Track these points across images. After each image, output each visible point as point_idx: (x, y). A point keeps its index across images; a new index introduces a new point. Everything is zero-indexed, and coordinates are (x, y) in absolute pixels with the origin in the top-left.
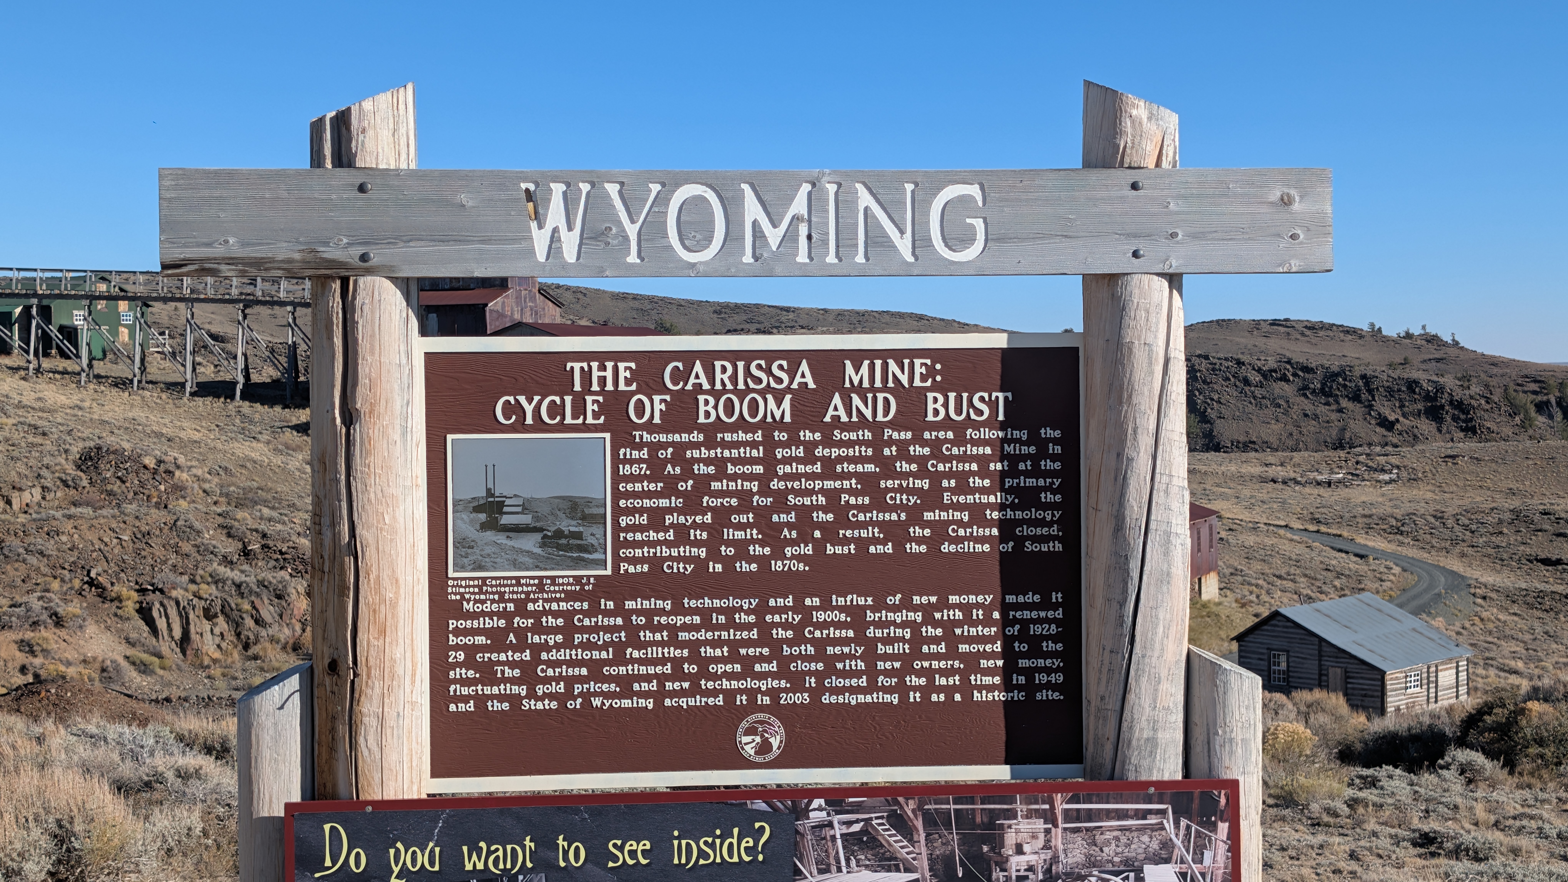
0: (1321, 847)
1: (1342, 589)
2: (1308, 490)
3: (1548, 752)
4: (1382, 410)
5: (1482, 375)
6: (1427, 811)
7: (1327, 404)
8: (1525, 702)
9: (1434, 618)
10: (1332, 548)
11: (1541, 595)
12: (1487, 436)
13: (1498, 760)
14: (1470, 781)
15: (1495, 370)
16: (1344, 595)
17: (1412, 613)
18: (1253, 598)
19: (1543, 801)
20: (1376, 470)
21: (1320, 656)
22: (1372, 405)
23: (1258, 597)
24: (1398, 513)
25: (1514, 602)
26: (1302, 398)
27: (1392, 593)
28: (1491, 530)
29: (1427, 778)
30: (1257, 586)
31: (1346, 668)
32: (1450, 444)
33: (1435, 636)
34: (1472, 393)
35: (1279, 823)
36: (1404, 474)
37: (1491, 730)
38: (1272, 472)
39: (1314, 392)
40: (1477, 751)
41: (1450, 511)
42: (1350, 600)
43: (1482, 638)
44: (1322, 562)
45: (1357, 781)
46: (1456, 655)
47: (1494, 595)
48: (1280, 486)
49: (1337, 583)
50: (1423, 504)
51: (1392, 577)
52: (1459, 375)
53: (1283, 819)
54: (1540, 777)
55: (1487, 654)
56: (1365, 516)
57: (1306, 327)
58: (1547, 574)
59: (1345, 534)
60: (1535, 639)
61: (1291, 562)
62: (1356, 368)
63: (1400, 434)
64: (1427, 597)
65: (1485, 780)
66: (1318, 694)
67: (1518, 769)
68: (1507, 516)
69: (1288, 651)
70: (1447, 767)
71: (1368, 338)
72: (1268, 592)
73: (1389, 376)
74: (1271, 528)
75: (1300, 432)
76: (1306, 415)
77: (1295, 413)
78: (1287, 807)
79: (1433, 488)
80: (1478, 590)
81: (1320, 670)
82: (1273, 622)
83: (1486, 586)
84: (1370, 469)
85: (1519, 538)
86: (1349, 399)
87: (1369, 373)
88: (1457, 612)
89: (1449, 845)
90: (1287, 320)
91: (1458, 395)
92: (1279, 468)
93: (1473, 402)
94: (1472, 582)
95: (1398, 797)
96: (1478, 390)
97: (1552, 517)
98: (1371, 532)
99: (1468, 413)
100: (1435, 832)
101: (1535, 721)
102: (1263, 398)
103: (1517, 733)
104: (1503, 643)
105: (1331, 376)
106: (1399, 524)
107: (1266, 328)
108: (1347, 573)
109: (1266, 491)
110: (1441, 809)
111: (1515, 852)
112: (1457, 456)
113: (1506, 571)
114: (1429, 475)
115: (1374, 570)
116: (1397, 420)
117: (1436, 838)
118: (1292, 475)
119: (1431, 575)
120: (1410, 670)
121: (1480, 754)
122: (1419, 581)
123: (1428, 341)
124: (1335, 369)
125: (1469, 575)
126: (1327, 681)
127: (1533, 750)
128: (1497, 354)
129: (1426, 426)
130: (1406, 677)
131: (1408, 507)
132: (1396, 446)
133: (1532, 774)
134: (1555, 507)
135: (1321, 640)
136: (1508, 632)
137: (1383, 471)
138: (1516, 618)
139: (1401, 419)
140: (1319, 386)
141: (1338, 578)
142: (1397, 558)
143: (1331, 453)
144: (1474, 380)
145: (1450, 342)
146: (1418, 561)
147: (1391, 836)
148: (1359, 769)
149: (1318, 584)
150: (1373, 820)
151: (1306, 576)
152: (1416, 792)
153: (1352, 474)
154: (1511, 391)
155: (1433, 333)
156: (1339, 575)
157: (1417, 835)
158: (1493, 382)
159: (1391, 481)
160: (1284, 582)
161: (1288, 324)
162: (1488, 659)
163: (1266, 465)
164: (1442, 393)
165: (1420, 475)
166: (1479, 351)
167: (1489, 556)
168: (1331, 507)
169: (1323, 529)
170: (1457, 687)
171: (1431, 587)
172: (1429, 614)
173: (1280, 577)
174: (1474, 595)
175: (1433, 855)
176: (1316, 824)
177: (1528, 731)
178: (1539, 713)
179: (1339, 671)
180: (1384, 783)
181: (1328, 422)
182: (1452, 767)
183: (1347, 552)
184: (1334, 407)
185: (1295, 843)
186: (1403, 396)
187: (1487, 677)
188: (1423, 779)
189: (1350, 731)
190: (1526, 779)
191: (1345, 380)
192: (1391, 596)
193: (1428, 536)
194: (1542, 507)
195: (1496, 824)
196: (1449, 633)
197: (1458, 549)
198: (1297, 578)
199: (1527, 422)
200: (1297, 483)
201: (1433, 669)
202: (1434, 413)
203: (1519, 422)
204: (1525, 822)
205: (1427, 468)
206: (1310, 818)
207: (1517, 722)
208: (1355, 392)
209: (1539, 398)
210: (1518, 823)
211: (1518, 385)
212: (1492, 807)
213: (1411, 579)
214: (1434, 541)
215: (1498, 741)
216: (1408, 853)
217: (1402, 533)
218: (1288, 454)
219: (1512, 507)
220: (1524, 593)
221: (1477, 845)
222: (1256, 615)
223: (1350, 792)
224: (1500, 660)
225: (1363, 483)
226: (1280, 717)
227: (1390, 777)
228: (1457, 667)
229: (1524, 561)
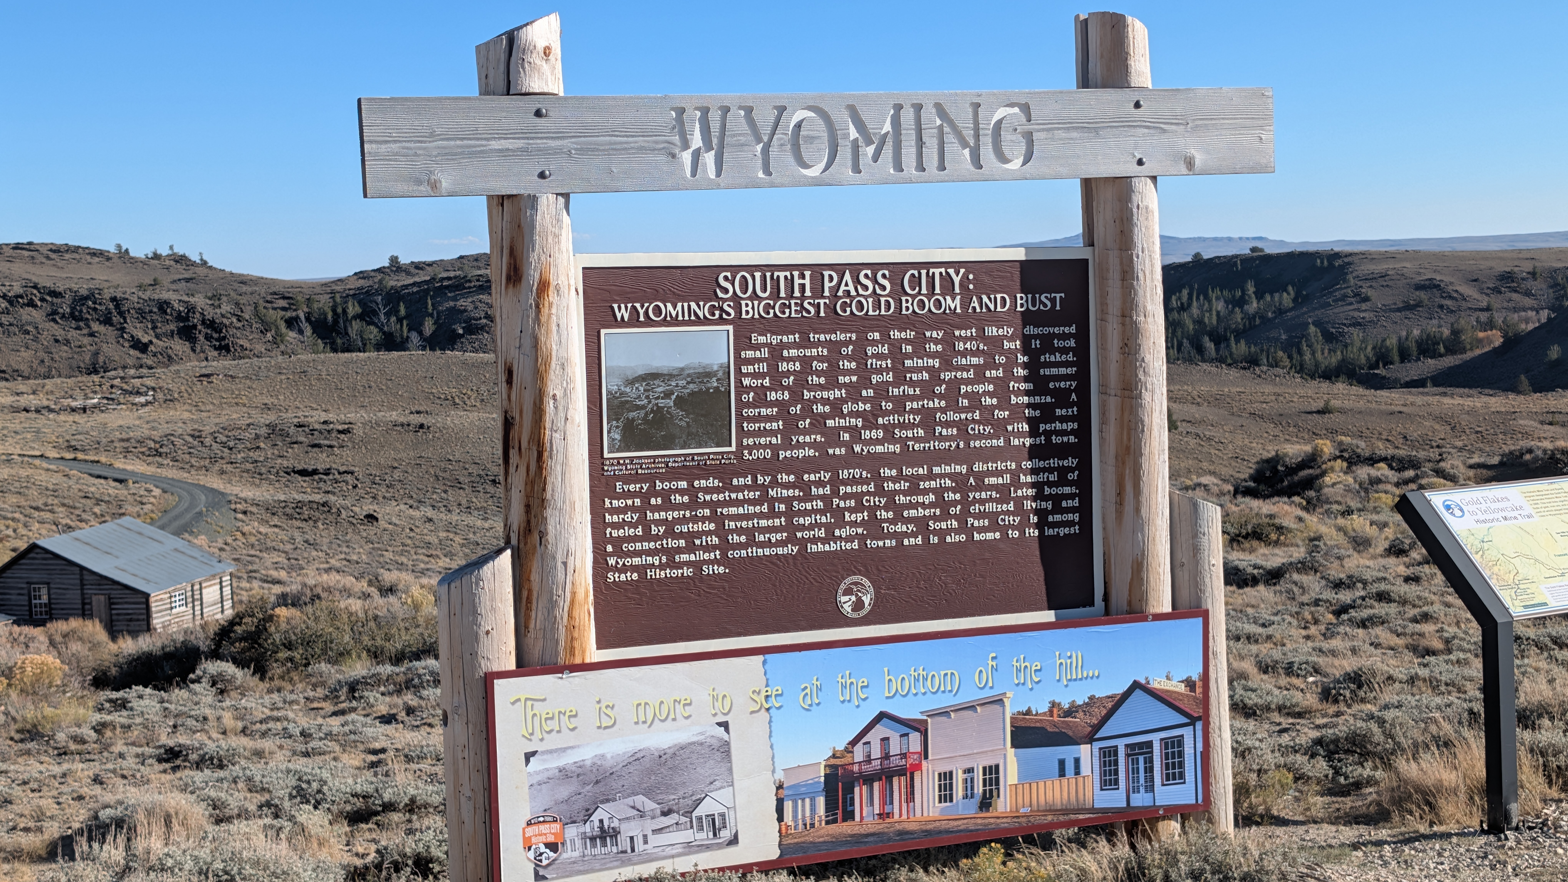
0: (64, 775)
1: (102, 516)
2: (62, 417)
3: (297, 655)
4: (135, 333)
5: (232, 294)
6: (175, 726)
7: (78, 328)
8: (273, 609)
9: (196, 537)
10: (91, 475)
11: (299, 505)
12: (242, 353)
13: (249, 668)
14: (222, 692)
15: (244, 288)
16: (104, 522)
17: (174, 534)
18: (10, 532)
19: (291, 703)
20: (131, 393)
21: (82, 585)
22: (124, 328)
23: (15, 531)
24: (156, 435)
25: (274, 514)
26: (52, 324)
27: (154, 516)
28: (249, 445)
29: (178, 694)
30: (13, 519)
31: (109, 595)
32: (205, 363)
33: (196, 553)
34: (224, 312)
35: (25, 757)
36: (160, 396)
37: (241, 639)
38: (23, 401)
39: (63, 316)
40: (227, 661)
41: (208, 429)
42: (110, 526)
43: (244, 552)
44: (80, 490)
45: (107, 705)
46: (219, 571)
47: (254, 509)
48: (32, 415)
49: (97, 510)
50: (181, 425)
51: (152, 500)
52: (210, 294)
53: (28, 753)
54: (291, 680)
55: (250, 568)
56: (122, 440)
57: (51, 250)
58: (305, 485)
59: (103, 459)
60: (296, 549)
61: (48, 493)
62: (106, 291)
63: (155, 355)
64: (188, 516)
65: (237, 689)
66: (74, 623)
67: (270, 674)
68: (264, 431)
69: (48, 584)
70: (198, 680)
71: (115, 260)
72: (25, 525)
73: (139, 298)
74: (26, 459)
75: (52, 359)
76: (57, 341)
77: (45, 339)
78: (32, 740)
79: (189, 408)
80: (238, 506)
81: (83, 599)
82: (32, 555)
83: (246, 501)
84: (125, 392)
85: (276, 452)
86: (101, 323)
87: (119, 295)
88: (219, 529)
89: (194, 757)
90: (30, 243)
91: (210, 313)
92: (32, 397)
93: (225, 321)
94: (233, 498)
95: (146, 716)
96: (228, 309)
97: (306, 429)
98: (129, 456)
99: (221, 332)
100: (180, 746)
101: (283, 626)
102: (11, 325)
103: (266, 640)
104: (265, 555)
105: (81, 300)
106: (158, 446)
107: (8, 252)
108: (107, 498)
109: (19, 422)
110: (190, 722)
111: (259, 754)
112: (212, 375)
113: (265, 484)
114: (186, 395)
115: (134, 494)
116: (151, 342)
117: (181, 752)
118: (45, 403)
119: (191, 494)
120: (174, 591)
121: (230, 664)
122: (180, 501)
123: (177, 261)
124: (83, 292)
125: (229, 492)
126: (91, 610)
127: (283, 655)
128: (245, 273)
129: (179, 346)
130: (171, 597)
131: (165, 429)
132: (150, 368)
133: (282, 678)
134: (309, 420)
135: (82, 568)
136: (269, 544)
137: (138, 393)
138: (276, 530)
139: (155, 340)
140: (68, 310)
141: (98, 504)
142: (156, 480)
143: (85, 378)
144: (224, 299)
145: (198, 261)
146: (179, 481)
147: (137, 756)
148: (108, 693)
149: (77, 512)
150: (120, 742)
151: (64, 505)
152: (166, 709)
153: (108, 399)
154: (261, 308)
155: (181, 253)
156: (99, 501)
157: (162, 751)
158: (243, 300)
159: (147, 403)
160: (42, 513)
161: (32, 247)
162: (251, 571)
163: (18, 394)
164: (194, 313)
165: (176, 396)
166: (228, 269)
167: (248, 471)
168: (87, 433)
169: (80, 456)
170: (222, 602)
171: (192, 506)
172: (191, 533)
173: (37, 509)
174: (235, 510)
175: (175, 769)
176: (63, 753)
177: (277, 637)
178: (288, 619)
179: (102, 598)
180: (134, 704)
181: (80, 347)
182: (204, 680)
183: (106, 478)
184: (85, 331)
185: (37, 775)
186: (155, 317)
187: (251, 589)
188: (174, 696)
189: (105, 657)
190: (277, 683)
191: (95, 303)
192: (152, 519)
193: (187, 456)
194: (296, 420)
195: (244, 731)
196: (212, 550)
197: (217, 467)
198: (56, 509)
199: (279, 338)
200: (51, 410)
201: (197, 587)
202: (187, 333)
203: (271, 339)
204: (271, 725)
205: (183, 388)
206: (56, 748)
207: (266, 629)
208: (106, 315)
209: (289, 314)
210: (264, 727)
211: (268, 302)
212: (240, 714)
213: (172, 499)
214: (193, 461)
215: (249, 649)
216: (153, 771)
217: (160, 455)
218: (40, 381)
219: (268, 422)
220: (283, 504)
221: (221, 753)
222: (14, 550)
223: (97, 717)
224: (263, 572)
225: (119, 407)
226: (31, 649)
227: (141, 697)
228: (221, 583)
229: (282, 474)
